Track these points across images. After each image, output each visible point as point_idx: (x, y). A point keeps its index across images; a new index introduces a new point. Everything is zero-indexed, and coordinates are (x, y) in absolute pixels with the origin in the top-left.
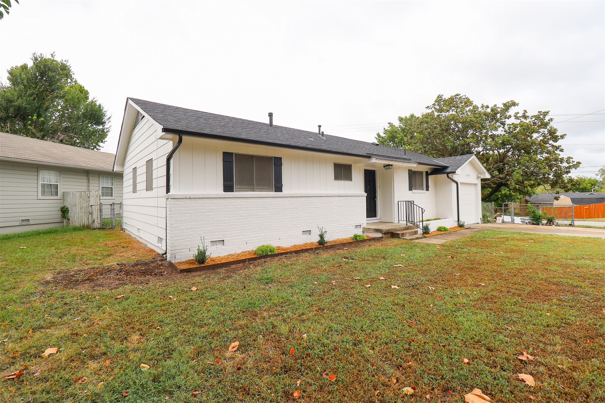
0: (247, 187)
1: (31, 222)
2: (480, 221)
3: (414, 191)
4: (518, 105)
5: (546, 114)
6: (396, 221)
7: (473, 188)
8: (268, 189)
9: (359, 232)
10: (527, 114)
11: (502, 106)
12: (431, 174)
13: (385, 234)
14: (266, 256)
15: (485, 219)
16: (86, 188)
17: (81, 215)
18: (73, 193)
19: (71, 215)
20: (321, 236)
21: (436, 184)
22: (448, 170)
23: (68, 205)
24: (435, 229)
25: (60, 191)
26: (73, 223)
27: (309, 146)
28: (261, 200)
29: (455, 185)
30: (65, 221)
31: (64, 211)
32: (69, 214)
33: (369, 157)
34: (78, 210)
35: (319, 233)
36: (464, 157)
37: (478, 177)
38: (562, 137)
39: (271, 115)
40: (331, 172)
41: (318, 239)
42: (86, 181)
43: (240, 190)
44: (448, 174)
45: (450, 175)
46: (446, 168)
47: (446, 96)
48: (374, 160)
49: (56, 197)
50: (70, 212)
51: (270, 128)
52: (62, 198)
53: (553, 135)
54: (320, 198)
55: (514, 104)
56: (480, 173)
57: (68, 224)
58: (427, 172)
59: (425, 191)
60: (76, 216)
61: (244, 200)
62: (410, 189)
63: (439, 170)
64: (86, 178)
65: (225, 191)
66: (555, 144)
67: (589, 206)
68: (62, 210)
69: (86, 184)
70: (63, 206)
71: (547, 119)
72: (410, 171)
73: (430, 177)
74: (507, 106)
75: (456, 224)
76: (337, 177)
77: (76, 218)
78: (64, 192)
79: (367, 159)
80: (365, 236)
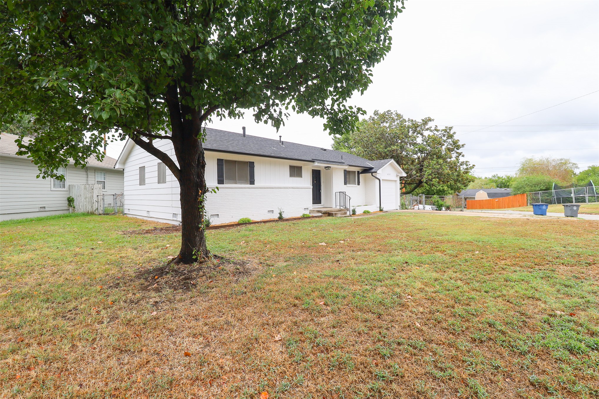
0: (233, 181)
1: (47, 209)
2: (398, 208)
3: (348, 185)
4: (433, 120)
5: (451, 128)
6: (334, 206)
7: (393, 184)
8: (246, 183)
9: (307, 212)
10: (438, 128)
11: (421, 121)
12: (361, 173)
13: (324, 213)
14: (246, 224)
15: (403, 206)
16: (85, 181)
17: (86, 203)
18: (78, 186)
19: (76, 203)
20: (280, 214)
21: (365, 180)
22: (373, 171)
23: (73, 195)
24: (362, 212)
25: (67, 183)
26: (78, 210)
27: (273, 155)
28: (241, 189)
29: (378, 181)
30: (71, 209)
31: (70, 201)
32: (75, 203)
33: (313, 161)
34: (82, 200)
35: (279, 212)
36: (386, 160)
37: (397, 176)
38: (463, 146)
39: (244, 128)
40: (287, 171)
41: (279, 215)
42: (85, 176)
43: (228, 183)
44: (372, 173)
45: (373, 174)
46: (372, 168)
47: (381, 112)
48: (316, 164)
49: (63, 189)
50: (75, 201)
51: (244, 138)
52: (68, 190)
53: (456, 145)
54: (280, 189)
55: (430, 120)
56: (399, 173)
57: (74, 210)
58: (358, 172)
59: (357, 185)
60: (81, 204)
61: (230, 189)
62: (345, 184)
63: (367, 170)
64: (85, 173)
65: (218, 183)
66: (457, 151)
67: (499, 199)
68: (68, 200)
69: (85, 179)
70: (69, 196)
71: (452, 132)
72: (345, 171)
73: (361, 175)
74: (426, 122)
75: (378, 210)
76: (291, 175)
77: (81, 207)
78: (69, 185)
79: (312, 163)
80: (311, 215)
